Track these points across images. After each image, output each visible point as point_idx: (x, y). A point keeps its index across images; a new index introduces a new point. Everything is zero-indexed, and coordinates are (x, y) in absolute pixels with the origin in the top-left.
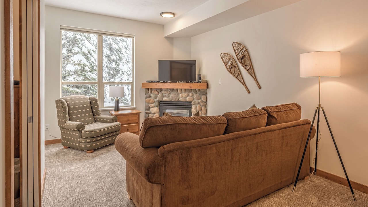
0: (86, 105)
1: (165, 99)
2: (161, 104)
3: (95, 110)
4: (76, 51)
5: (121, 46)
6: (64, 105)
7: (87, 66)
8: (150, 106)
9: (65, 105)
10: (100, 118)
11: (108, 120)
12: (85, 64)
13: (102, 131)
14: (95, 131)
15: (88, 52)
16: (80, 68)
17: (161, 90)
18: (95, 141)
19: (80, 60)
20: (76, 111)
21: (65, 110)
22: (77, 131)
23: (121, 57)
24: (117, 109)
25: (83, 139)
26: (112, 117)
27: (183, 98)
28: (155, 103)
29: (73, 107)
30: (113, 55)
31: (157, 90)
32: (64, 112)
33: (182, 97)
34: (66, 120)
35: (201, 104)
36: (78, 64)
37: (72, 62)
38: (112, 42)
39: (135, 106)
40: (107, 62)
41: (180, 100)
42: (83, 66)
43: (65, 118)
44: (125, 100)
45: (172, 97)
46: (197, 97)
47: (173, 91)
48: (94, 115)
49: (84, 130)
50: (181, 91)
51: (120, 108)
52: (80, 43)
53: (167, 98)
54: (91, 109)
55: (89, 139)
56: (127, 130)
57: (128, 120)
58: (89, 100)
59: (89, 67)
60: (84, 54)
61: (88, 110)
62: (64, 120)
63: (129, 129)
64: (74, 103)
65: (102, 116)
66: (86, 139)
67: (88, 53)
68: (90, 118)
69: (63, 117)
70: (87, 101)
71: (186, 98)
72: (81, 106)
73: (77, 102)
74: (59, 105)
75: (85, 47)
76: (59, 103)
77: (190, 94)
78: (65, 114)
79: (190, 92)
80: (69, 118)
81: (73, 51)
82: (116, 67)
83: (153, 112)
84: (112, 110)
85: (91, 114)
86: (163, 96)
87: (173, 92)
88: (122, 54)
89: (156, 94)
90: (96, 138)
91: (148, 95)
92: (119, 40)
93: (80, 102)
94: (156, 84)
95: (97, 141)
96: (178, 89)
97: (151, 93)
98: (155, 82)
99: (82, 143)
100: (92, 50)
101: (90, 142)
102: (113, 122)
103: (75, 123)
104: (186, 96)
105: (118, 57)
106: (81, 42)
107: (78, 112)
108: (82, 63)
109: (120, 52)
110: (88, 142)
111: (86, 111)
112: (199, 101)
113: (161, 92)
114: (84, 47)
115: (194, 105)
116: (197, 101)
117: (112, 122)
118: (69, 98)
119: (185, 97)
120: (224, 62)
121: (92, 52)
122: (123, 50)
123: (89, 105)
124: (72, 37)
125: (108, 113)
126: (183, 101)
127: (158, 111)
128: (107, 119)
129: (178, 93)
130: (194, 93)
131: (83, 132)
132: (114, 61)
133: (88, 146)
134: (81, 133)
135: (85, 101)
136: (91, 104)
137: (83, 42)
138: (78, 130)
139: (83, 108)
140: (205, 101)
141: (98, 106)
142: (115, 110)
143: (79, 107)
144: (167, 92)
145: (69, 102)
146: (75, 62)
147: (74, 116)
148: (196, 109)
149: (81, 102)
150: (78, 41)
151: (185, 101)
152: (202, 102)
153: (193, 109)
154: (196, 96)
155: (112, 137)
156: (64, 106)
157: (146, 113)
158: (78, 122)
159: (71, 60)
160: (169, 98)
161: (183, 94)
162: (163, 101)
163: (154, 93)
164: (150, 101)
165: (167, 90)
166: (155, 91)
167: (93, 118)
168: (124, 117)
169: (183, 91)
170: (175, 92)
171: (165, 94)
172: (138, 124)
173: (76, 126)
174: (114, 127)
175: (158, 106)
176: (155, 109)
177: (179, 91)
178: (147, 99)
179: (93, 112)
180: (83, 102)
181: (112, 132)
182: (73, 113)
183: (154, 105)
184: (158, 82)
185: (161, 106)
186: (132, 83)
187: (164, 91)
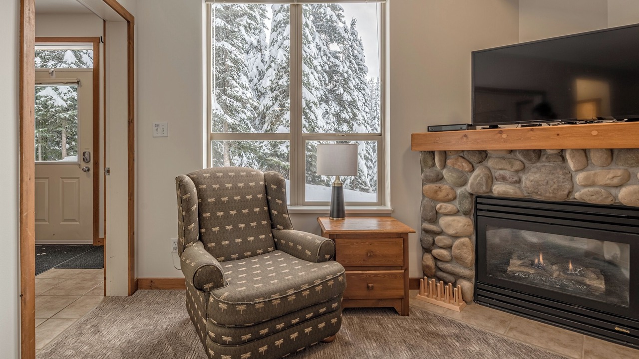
0: (250, 197)
1: (499, 189)
2: (479, 206)
3: (276, 213)
5: (356, 96)
6: (186, 194)
8: (440, 208)
9: (189, 195)
10: (289, 239)
11: (307, 251)
13: (275, 302)
14: (249, 302)
17: (483, 155)
18: (250, 341)
20: (222, 213)
21: (188, 210)
23: (356, 114)
24: (339, 210)
25: (212, 326)
26: (319, 240)
27: (597, 189)
28: (457, 202)
29: (213, 200)
30: (345, 112)
31: (466, 156)
32: (184, 213)
33: (592, 185)
34: (187, 242)
37: (284, 122)
38: (342, 92)
39: (388, 207)
40: (335, 123)
41: (577, 195)
43: (185, 233)
44: (361, 184)
45: (538, 183)
47: (539, 157)
48: (273, 226)
49: (217, 291)
50: (582, 159)
51: (346, 208)
53: (508, 186)
54: (266, 208)
55: (227, 331)
56: (368, 287)
57: (371, 255)
58: (262, 183)
59: (307, 129)
61: (257, 210)
62: (182, 240)
63: (373, 288)
64: (219, 189)
65: (295, 232)
66: (219, 330)
68: (262, 237)
70: (257, 183)
71: (614, 191)
72: (239, 198)
73: (229, 185)
78: (186, 220)
80: (199, 234)
83: (451, 231)
84: (323, 214)
85: (264, 222)
86: (491, 179)
87: (538, 164)
89: (462, 172)
90: (252, 329)
91: (429, 173)
92: (353, 88)
93: (235, 188)
94: (465, 136)
95: (258, 339)
96: (562, 150)
97: (444, 165)
98: (461, 129)
100: (311, 101)
101: (231, 344)
102: (322, 260)
104: (616, 181)
105: (352, 114)
107: (227, 215)
109: (354, 106)
110: (225, 344)
111: (252, 212)
113: (480, 162)
117: (319, 261)
118: (208, 175)
119: (607, 186)
121: (312, 105)
122: (359, 104)
123: (260, 196)
125: (312, 222)
127: (471, 229)
128: (306, 245)
129: (565, 168)
131: (211, 299)
132: (346, 121)
133: (224, 358)
135: (251, 184)
136: (266, 193)
138: (199, 288)
139: (244, 203)
141: (284, 200)
142: (331, 215)
143: (231, 201)
144: (512, 165)
145: (204, 186)
147: (214, 229)
149: (239, 188)
151: (608, 202)
155: (315, 320)
156: (184, 197)
157: (427, 231)
160: (517, 185)
161: (595, 174)
162: (490, 194)
163: (454, 168)
164: (439, 192)
165: (509, 156)
166: (457, 159)
167: (271, 235)
168: (357, 243)
169: (595, 157)
170: (547, 164)
171: (501, 169)
172: (403, 271)
173: (193, 275)
174: (319, 285)
175: (470, 211)
176: (459, 221)
177: (572, 157)
178: (427, 187)
179: (273, 217)
180: (244, 188)
181: (315, 305)
182: (211, 218)
183: (455, 208)
184: (470, 127)
185: (479, 213)
186: (380, 137)
187: (499, 157)
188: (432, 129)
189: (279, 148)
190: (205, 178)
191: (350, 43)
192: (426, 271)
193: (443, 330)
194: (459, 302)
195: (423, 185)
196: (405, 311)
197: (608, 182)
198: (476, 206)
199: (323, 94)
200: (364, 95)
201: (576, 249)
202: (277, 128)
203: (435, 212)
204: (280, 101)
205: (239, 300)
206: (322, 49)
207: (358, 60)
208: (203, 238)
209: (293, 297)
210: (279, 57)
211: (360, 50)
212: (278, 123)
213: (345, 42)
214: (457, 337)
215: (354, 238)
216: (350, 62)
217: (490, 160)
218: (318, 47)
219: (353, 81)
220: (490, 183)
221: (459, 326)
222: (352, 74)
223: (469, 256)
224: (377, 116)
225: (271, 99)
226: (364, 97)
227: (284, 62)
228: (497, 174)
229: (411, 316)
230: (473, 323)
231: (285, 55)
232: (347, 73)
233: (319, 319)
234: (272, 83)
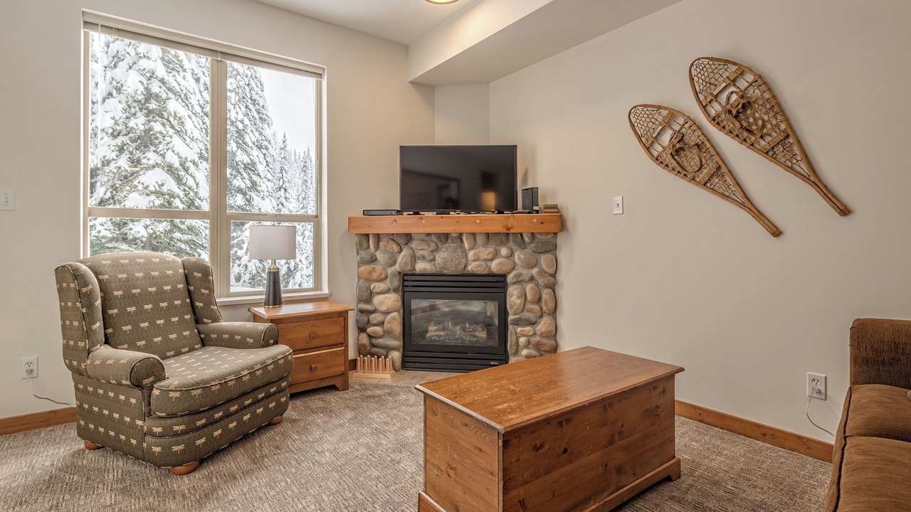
0: (169, 287)
1: (421, 266)
2: (406, 283)
3: (201, 305)
4: (151, 162)
5: (255, 156)
6: (86, 285)
7: (178, 197)
8: (374, 288)
9: (90, 287)
10: (220, 332)
11: (248, 340)
12: (172, 191)
13: (230, 384)
14: (204, 385)
15: (181, 165)
16: (162, 202)
17: (408, 238)
18: (205, 426)
19: (160, 183)
20: (134, 309)
21: (90, 306)
22: (132, 388)
23: (256, 182)
24: (275, 298)
25: (158, 422)
26: (262, 327)
27: (480, 263)
28: (388, 281)
29: (120, 293)
30: (238, 178)
31: (395, 239)
32: (84, 310)
33: (477, 259)
34: (93, 345)
35: (540, 281)
36: (156, 192)
37: (140, 187)
38: (235, 149)
39: (326, 290)
41: (469, 268)
42: (167, 197)
43: (88, 334)
45: (446, 260)
46: (525, 258)
47: (447, 239)
48: (197, 321)
49: (162, 383)
50: (472, 241)
51: (283, 295)
52: (160, 143)
53: (427, 264)
54: (188, 300)
55: (180, 420)
56: (311, 368)
57: (313, 337)
58: (181, 271)
59: (181, 200)
60: (170, 169)
61: (178, 302)
62: (83, 344)
63: (316, 367)
64: (127, 280)
65: (228, 323)
66: (169, 422)
67: (181, 168)
68: (186, 333)
69: (80, 333)
70: (176, 271)
71: (489, 263)
72: (154, 289)
73: (140, 275)
74: (68, 285)
75: (173, 152)
76: (68, 277)
77: (504, 251)
78: (87, 318)
79: (502, 243)
80: (106, 335)
81: (144, 161)
82: (244, 204)
83: (383, 308)
84: (257, 304)
85: (188, 317)
86: (414, 258)
87: (446, 245)
88: (258, 175)
89: (392, 253)
90: (206, 413)
91: (364, 254)
92: (251, 144)
93: (148, 277)
94: (395, 220)
95: (212, 424)
96: (461, 234)
97: (377, 248)
98: (392, 214)
99: (154, 435)
100: (189, 159)
101: (184, 433)
102: (266, 345)
103: (126, 356)
104: (490, 256)
105: (249, 182)
106: (164, 140)
107: (140, 311)
108: (165, 191)
109: (252, 170)
110: (176, 434)
111: (171, 306)
112: (535, 271)
113: (407, 244)
114: (170, 151)
115: (514, 283)
116: (526, 273)
117: (263, 347)
118: (109, 262)
119: (486, 260)
120: (639, 138)
121: (188, 164)
122: (261, 168)
123: (180, 286)
124: (142, 128)
125: (244, 312)
126: (480, 271)
127: (399, 304)
128: (245, 335)
129: (462, 247)
130: (514, 248)
131: (156, 392)
133: (175, 448)
134: (150, 396)
135: (168, 272)
136: (187, 283)
137: (168, 141)
138: (137, 385)
139: (161, 295)
140: (551, 271)
141: (211, 291)
142: (267, 303)
143: (145, 294)
144: (429, 246)
145: (106, 277)
146: (147, 187)
147: (124, 328)
148: (524, 299)
149: (154, 277)
150: (157, 138)
151: (486, 272)
152: (543, 276)
153: (514, 298)
154: (522, 257)
155: (267, 400)
156: (84, 290)
157: (362, 311)
158: (139, 349)
159: (139, 183)
160: (433, 263)
161: (479, 252)
162: (414, 272)
163: (385, 250)
164: (373, 273)
165: (427, 238)
166: (388, 242)
167: (196, 331)
168: (300, 326)
169: (480, 239)
170: (452, 245)
171: (421, 250)
172: (343, 348)
173: (130, 370)
174: (271, 364)
175: (399, 288)
176: (390, 298)
177: (467, 239)
178: (363, 268)
179: (196, 310)
180: (160, 277)
181: (267, 384)
182: (120, 316)
183: (387, 286)
184: (399, 212)
185: (406, 289)
186: (316, 219)
187: (419, 240)
188: (366, 213)
189: (131, 229)
190: (104, 266)
191: (247, 80)
192: (361, 350)
193: (378, 392)
194: (390, 370)
195: (359, 267)
196: (346, 387)
197: (486, 257)
198: (403, 283)
199: (203, 148)
200: (265, 155)
201: (472, 311)
202: (125, 197)
203: (369, 292)
204: (131, 153)
205: (193, 385)
206: (202, 81)
207: (257, 107)
208: (110, 339)
209: (248, 377)
210: (129, 83)
211: (260, 92)
212: (128, 188)
213: (239, 78)
214: (389, 394)
215: (297, 322)
216: (247, 107)
217: (414, 242)
218: (195, 77)
219: (251, 135)
220: (414, 261)
221: (391, 387)
222: (249, 125)
223: (397, 328)
224: (284, 186)
225: (112, 148)
226: (265, 159)
227: (139, 92)
228: (418, 253)
229: (350, 389)
230: (401, 384)
231: (142, 83)
232: (242, 122)
233: (269, 400)
234: (116, 123)
